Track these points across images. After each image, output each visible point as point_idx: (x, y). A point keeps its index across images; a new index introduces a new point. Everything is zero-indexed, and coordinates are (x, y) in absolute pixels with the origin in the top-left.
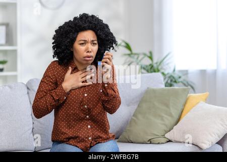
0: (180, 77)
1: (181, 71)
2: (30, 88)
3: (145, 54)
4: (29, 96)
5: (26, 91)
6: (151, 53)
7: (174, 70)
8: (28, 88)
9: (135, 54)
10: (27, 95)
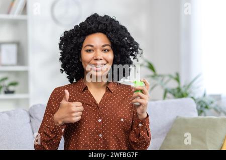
0: (212, 102)
1: (212, 96)
2: (32, 115)
3: (171, 76)
4: (31, 125)
5: (28, 118)
6: (177, 74)
7: (205, 95)
8: (30, 116)
9: (160, 76)
10: (29, 124)
